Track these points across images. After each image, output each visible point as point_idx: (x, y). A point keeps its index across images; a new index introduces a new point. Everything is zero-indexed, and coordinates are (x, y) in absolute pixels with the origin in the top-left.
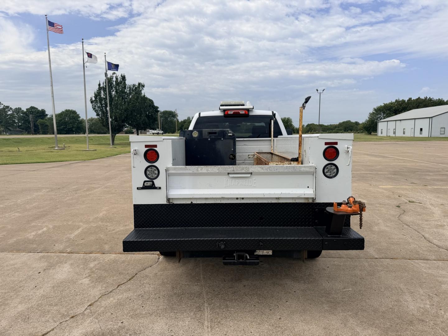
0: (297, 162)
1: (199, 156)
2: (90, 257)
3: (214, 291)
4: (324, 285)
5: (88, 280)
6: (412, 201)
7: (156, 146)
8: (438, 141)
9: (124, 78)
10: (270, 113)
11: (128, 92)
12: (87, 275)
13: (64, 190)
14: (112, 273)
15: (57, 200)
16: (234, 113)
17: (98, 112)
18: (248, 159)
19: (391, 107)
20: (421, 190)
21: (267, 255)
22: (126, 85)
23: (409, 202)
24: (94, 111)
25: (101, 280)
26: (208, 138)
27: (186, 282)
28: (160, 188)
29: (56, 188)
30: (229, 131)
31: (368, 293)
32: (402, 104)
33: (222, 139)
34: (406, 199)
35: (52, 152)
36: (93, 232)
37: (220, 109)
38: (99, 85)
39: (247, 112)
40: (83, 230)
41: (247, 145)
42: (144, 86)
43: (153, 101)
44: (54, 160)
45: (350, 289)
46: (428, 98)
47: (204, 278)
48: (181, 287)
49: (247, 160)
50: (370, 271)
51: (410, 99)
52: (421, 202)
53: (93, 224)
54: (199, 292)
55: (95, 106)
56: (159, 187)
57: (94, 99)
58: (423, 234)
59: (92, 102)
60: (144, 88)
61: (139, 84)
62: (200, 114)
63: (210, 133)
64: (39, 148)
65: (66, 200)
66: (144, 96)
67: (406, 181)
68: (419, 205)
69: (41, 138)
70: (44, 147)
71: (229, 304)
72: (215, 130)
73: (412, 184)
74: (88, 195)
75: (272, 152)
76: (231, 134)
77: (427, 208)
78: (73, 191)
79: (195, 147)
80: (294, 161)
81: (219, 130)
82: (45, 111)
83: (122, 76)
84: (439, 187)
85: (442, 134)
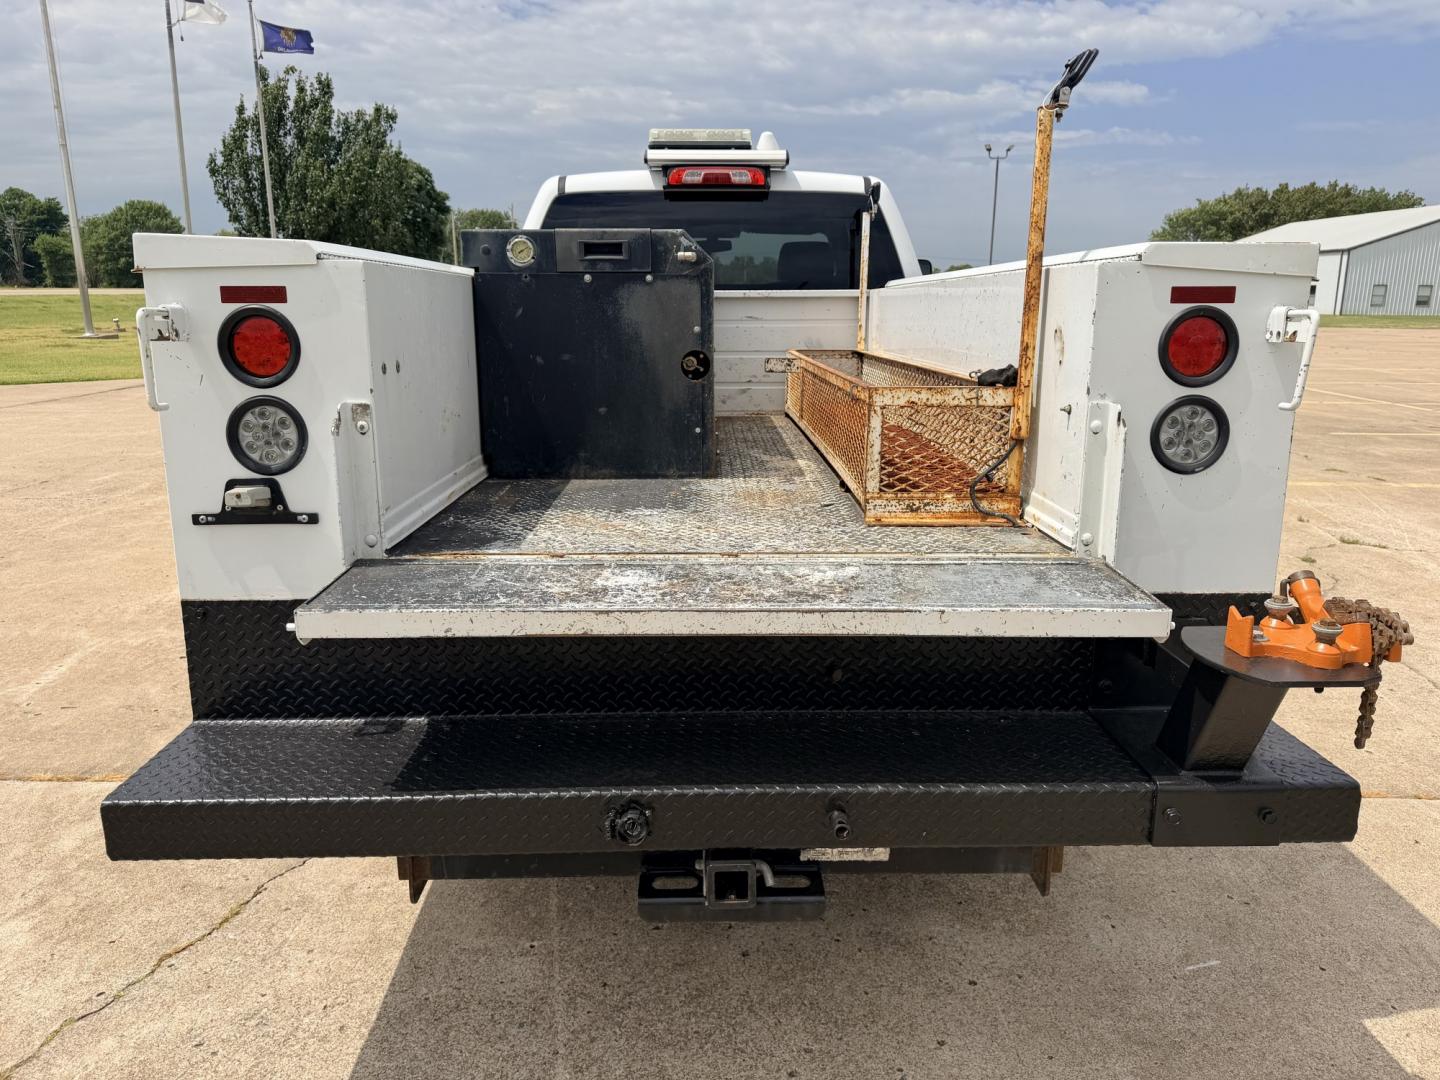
0: (1010, 390)
1: (539, 360)
2: (74, 799)
3: (605, 985)
4: (1095, 939)
5: (27, 925)
6: (1351, 540)
7: (278, 294)
8: (1366, 326)
9: (326, 87)
10: (854, 184)
11: (339, 137)
12: (31, 900)
13: (62, 490)
14: (152, 884)
15: (21, 531)
16: (706, 178)
17: (234, 206)
18: (765, 379)
19: (1223, 216)
20: (1367, 495)
21: (863, 862)
22: (332, 112)
23: (1343, 541)
24: (221, 203)
25: (91, 923)
26: (581, 270)
27: (481, 933)
28: (313, 519)
29: (35, 480)
30: (682, 239)
31: (1297, 984)
32: (1260, 203)
33: (649, 278)
34: (1329, 532)
35: (69, 346)
36: (122, 671)
37: (646, 161)
38: (241, 110)
39: (760, 174)
40: (81, 661)
41: (757, 319)
42: (392, 118)
43: (430, 175)
44: (62, 374)
45: (1214, 963)
46: (1341, 184)
47: (564, 911)
48: (453, 961)
49: (759, 382)
50: (1276, 858)
51: (1283, 189)
52: (1384, 544)
53: (133, 634)
54: (532, 992)
55: (225, 188)
56: (309, 515)
57: (220, 160)
58: (1432, 677)
59: (213, 172)
60: (393, 125)
61: (378, 110)
62: (562, 181)
63: (589, 248)
64: (26, 332)
65: (56, 531)
66: (398, 154)
67: (1305, 461)
68: (1379, 554)
69: (43, 299)
70: (46, 329)
71: (674, 1067)
72: (616, 234)
73: (1330, 475)
74: (149, 508)
75: (861, 348)
76: (689, 254)
77: (1411, 567)
78: (98, 492)
79: (520, 311)
80: (992, 384)
81: (633, 232)
82: (58, 203)
83: (320, 82)
84: (1426, 485)
85: (1376, 305)
